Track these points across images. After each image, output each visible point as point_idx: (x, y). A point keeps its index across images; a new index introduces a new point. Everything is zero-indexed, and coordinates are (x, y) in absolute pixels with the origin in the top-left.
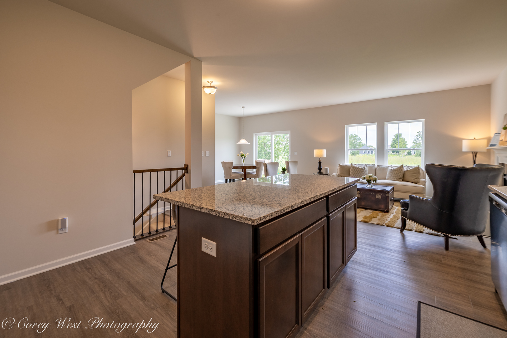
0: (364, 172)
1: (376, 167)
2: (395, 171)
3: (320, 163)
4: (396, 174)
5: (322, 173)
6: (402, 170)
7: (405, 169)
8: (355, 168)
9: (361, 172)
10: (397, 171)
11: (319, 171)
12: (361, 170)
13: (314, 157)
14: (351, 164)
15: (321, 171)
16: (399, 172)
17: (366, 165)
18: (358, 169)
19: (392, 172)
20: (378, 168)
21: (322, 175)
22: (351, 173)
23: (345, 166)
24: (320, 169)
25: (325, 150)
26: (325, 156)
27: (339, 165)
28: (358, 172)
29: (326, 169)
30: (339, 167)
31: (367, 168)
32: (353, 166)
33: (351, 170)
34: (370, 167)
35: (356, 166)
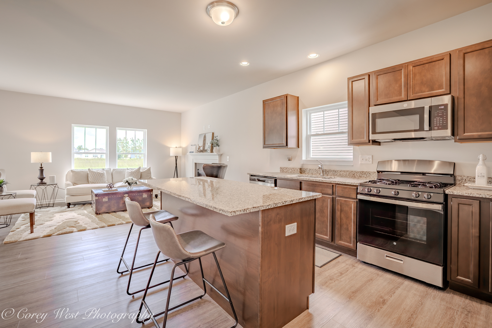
0: (104, 177)
1: (112, 170)
2: (135, 173)
3: (42, 170)
4: (136, 175)
5: (46, 183)
6: (140, 172)
7: (141, 171)
8: (94, 173)
9: (102, 177)
10: (136, 173)
11: (40, 181)
12: (101, 175)
13: (32, 162)
14: (89, 169)
15: (44, 181)
16: (138, 173)
17: (103, 169)
18: (99, 174)
19: (132, 174)
20: (114, 172)
21: (46, 186)
22: (89, 179)
23: (81, 171)
24: (42, 179)
25: (51, 153)
26: (51, 161)
27: (72, 171)
28: (98, 177)
29: (52, 178)
30: (72, 173)
31: (105, 172)
32: (92, 171)
33: (89, 175)
34: (107, 171)
35: (95, 171)
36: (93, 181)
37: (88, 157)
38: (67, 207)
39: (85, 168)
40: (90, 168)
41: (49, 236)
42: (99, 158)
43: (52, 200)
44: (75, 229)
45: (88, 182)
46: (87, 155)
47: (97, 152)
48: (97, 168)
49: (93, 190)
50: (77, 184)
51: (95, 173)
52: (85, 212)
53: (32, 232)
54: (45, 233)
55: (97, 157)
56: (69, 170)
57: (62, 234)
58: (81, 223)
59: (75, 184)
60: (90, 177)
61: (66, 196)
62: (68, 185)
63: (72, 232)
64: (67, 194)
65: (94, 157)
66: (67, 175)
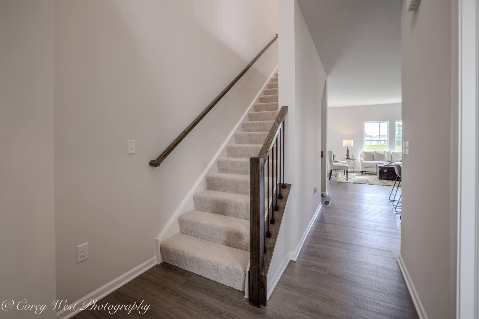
0: (385, 157)
1: (391, 153)
3: (348, 151)
11: (347, 157)
12: (383, 156)
13: (343, 146)
15: (349, 157)
17: (385, 152)
18: (381, 154)
20: (393, 154)
21: (350, 160)
22: (375, 158)
23: (370, 152)
24: (348, 156)
25: (352, 141)
26: (352, 146)
27: (364, 152)
28: (381, 156)
29: (353, 156)
30: (364, 153)
31: (386, 154)
32: (377, 153)
33: (375, 155)
34: (388, 153)
35: (379, 153)
36: (377, 159)
37: (372, 143)
38: (361, 174)
39: (372, 151)
40: (376, 151)
41: (355, 183)
42: (383, 144)
43: (353, 169)
44: (367, 183)
45: (374, 160)
46: (371, 142)
47: (381, 139)
48: (380, 151)
49: (378, 164)
50: (367, 161)
51: (379, 154)
52: (372, 177)
53: (347, 180)
54: (354, 182)
55: (380, 144)
56: (362, 151)
57: (361, 184)
58: (370, 181)
59: (366, 160)
60: (376, 157)
61: (361, 167)
62: (362, 160)
63: (366, 184)
64: (362, 166)
65: (378, 144)
66: (361, 154)
